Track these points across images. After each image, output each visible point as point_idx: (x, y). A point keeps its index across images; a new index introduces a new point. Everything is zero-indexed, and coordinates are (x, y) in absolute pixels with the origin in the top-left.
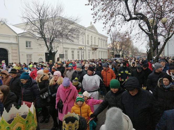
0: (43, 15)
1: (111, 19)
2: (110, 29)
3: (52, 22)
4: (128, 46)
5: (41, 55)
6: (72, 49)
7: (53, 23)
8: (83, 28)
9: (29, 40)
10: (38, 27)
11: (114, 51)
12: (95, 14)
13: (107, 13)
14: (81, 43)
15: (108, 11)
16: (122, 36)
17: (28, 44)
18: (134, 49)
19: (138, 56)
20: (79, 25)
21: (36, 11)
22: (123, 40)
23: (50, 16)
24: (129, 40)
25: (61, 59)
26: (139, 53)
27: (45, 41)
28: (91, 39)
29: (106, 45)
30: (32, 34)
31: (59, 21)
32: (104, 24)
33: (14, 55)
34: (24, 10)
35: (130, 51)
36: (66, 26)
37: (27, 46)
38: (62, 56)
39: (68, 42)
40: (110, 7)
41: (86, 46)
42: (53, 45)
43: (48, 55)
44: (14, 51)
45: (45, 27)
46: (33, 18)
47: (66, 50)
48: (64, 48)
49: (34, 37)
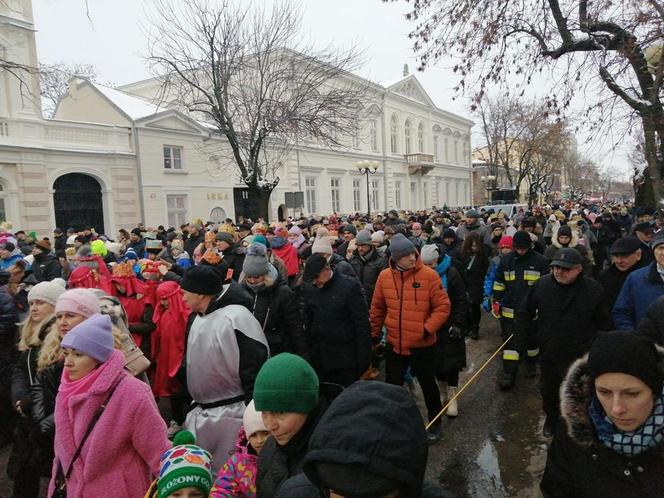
0: (225, 46)
1: (485, 52)
2: (482, 92)
3: (256, 73)
4: (556, 157)
5: (220, 198)
6: (331, 171)
7: (262, 76)
8: (375, 92)
9: (173, 141)
10: (206, 94)
11: (499, 178)
12: (422, 33)
13: (468, 27)
14: (366, 150)
15: (472, 19)
16: (531, 119)
17: (171, 158)
18: (579, 168)
19: (596, 195)
20: (358, 78)
21: (200, 34)
22: (534, 132)
23: (248, 51)
24: (558, 132)
25: (292, 210)
26: (601, 184)
27: (233, 145)
28: (407, 132)
29: (465, 153)
30: (186, 117)
31: (282, 68)
32: (455, 70)
33: (123, 196)
34: (157, 32)
35: (562, 178)
36: (310, 86)
37: (167, 166)
38: (294, 199)
39: (315, 146)
40: (481, 5)
41: (384, 160)
42: (261, 159)
43: (245, 195)
44: (123, 184)
45: (231, 90)
46: (189, 59)
47: (311, 175)
48: (302, 169)
49: (192, 130)
